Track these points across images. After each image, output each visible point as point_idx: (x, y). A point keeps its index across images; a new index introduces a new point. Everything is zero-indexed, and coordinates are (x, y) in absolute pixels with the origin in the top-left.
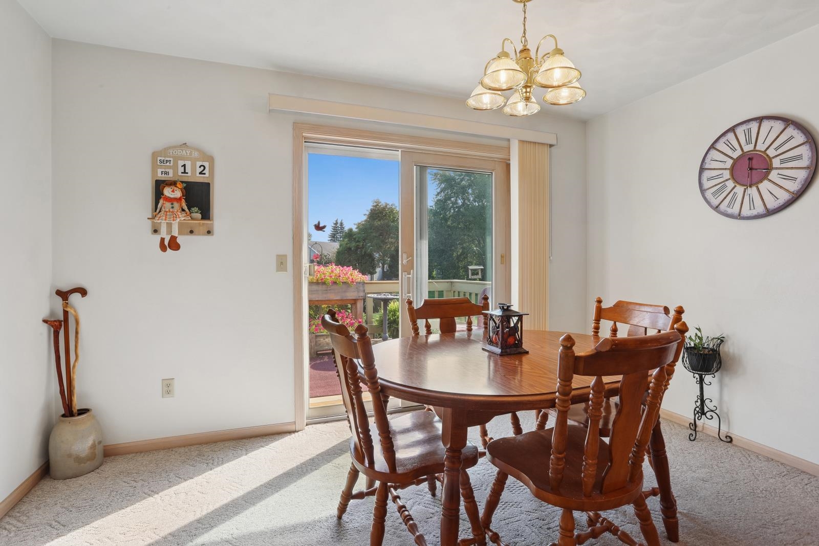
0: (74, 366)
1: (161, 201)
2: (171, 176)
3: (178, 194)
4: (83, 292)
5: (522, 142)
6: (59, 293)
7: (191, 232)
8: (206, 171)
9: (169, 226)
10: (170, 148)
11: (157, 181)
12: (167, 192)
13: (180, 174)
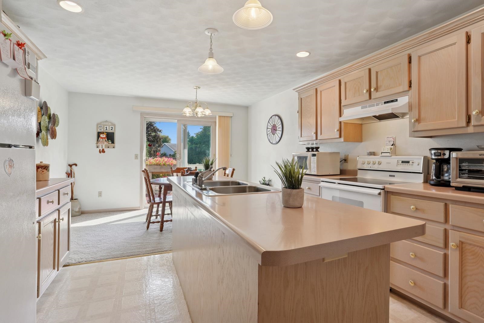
0: (73, 186)
1: (99, 138)
2: (102, 131)
3: (105, 136)
4: (76, 165)
5: (220, 116)
6: (69, 165)
7: (108, 147)
8: (113, 129)
9: (102, 146)
10: (102, 122)
11: (98, 132)
12: (101, 136)
13: (105, 130)
